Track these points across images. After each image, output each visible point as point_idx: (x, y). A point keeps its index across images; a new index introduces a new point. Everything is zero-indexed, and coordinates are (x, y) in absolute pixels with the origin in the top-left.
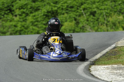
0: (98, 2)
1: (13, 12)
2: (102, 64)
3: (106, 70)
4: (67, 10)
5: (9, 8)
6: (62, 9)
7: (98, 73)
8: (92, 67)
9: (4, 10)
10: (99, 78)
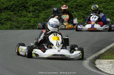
0: (105, 2)
1: (27, 9)
2: (106, 59)
3: (109, 64)
4: (76, 8)
5: (23, 5)
6: (72, 7)
7: (102, 66)
8: (97, 61)
9: (19, 7)
10: (103, 71)
